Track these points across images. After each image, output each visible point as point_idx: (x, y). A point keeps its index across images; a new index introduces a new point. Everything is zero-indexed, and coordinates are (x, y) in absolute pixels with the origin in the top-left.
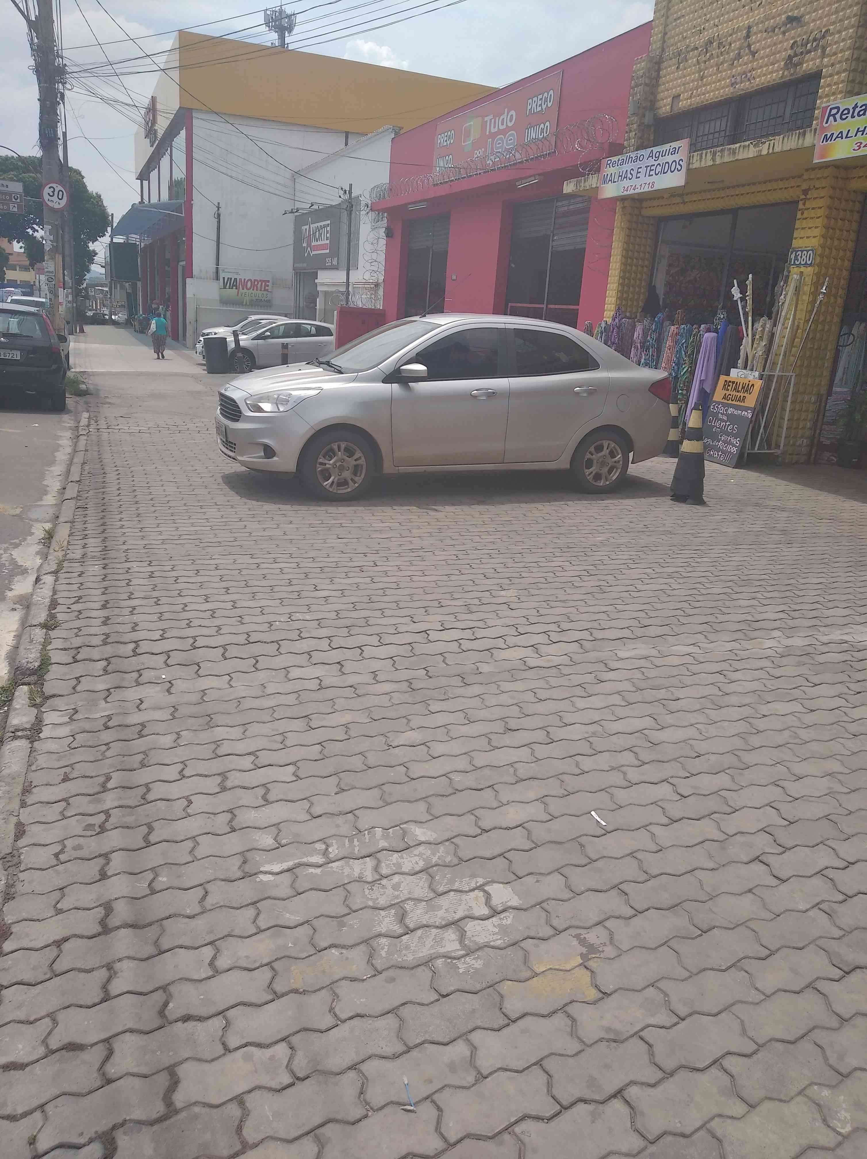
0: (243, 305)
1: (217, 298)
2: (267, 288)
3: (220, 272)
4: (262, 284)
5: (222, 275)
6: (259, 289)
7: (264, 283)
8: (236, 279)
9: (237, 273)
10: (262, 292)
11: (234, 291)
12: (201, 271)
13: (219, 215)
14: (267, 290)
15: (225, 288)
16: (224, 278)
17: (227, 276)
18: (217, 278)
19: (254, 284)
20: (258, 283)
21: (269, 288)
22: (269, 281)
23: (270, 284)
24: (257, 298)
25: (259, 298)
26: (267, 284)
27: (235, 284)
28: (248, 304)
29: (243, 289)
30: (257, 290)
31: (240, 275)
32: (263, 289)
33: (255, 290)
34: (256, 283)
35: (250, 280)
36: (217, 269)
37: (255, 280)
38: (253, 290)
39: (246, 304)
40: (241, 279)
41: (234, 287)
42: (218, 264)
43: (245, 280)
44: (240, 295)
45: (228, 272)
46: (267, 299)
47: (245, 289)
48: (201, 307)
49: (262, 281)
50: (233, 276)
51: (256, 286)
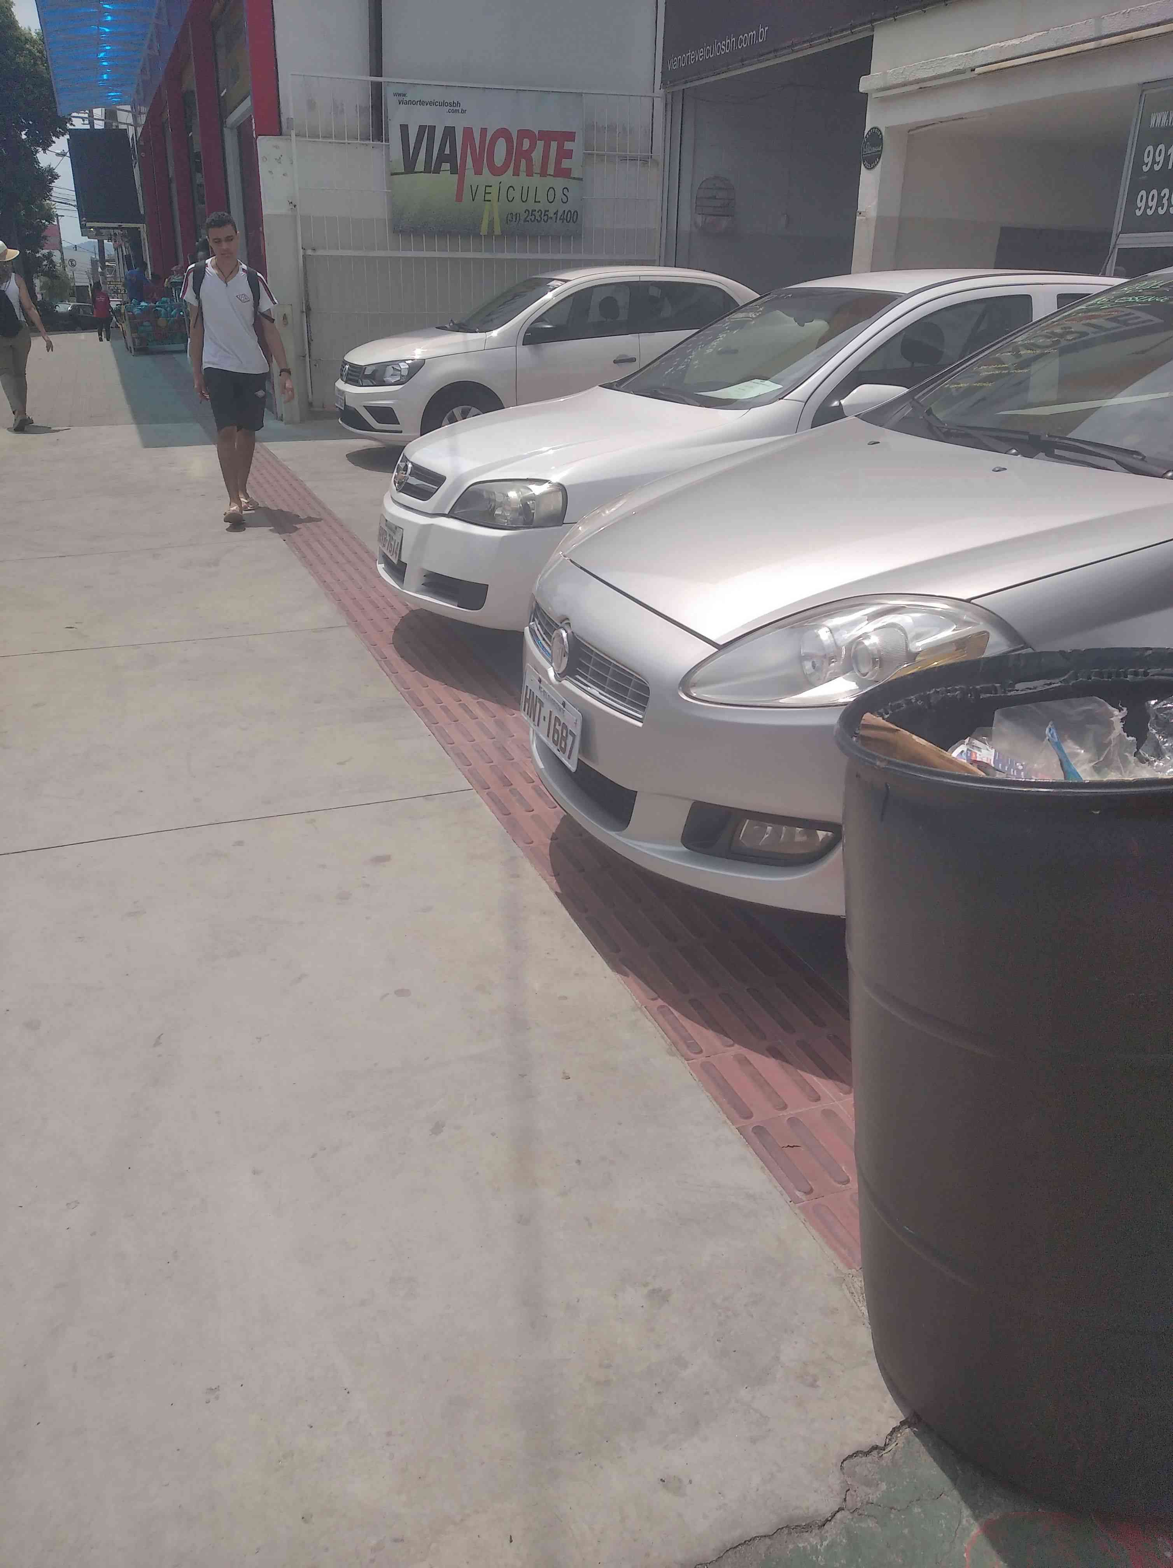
0: (478, 236)
1: (380, 211)
2: (566, 163)
3: (389, 99)
4: (547, 148)
5: (395, 116)
6: (537, 168)
7: (554, 145)
8: (449, 132)
9: (454, 107)
10: (550, 181)
11: (446, 179)
12: (311, 105)
14: (566, 173)
15: (409, 167)
16: (404, 128)
17: (415, 118)
18: (378, 131)
19: (520, 148)
20: (533, 146)
21: (575, 163)
22: (571, 136)
23: (576, 148)
24: (531, 205)
25: (537, 207)
26: (568, 145)
27: (447, 151)
28: (498, 230)
29: (478, 172)
30: (530, 173)
31: (463, 111)
32: (551, 170)
33: (523, 174)
34: (526, 144)
35: (503, 133)
36: (377, 91)
37: (524, 134)
38: (516, 173)
39: (490, 234)
40: (468, 132)
41: (446, 166)
42: (377, 68)
43: (484, 131)
44: (467, 195)
45: (422, 103)
46: (566, 208)
47: (486, 170)
48: (320, 252)
49: (547, 136)
50: (440, 120)
51: (527, 155)
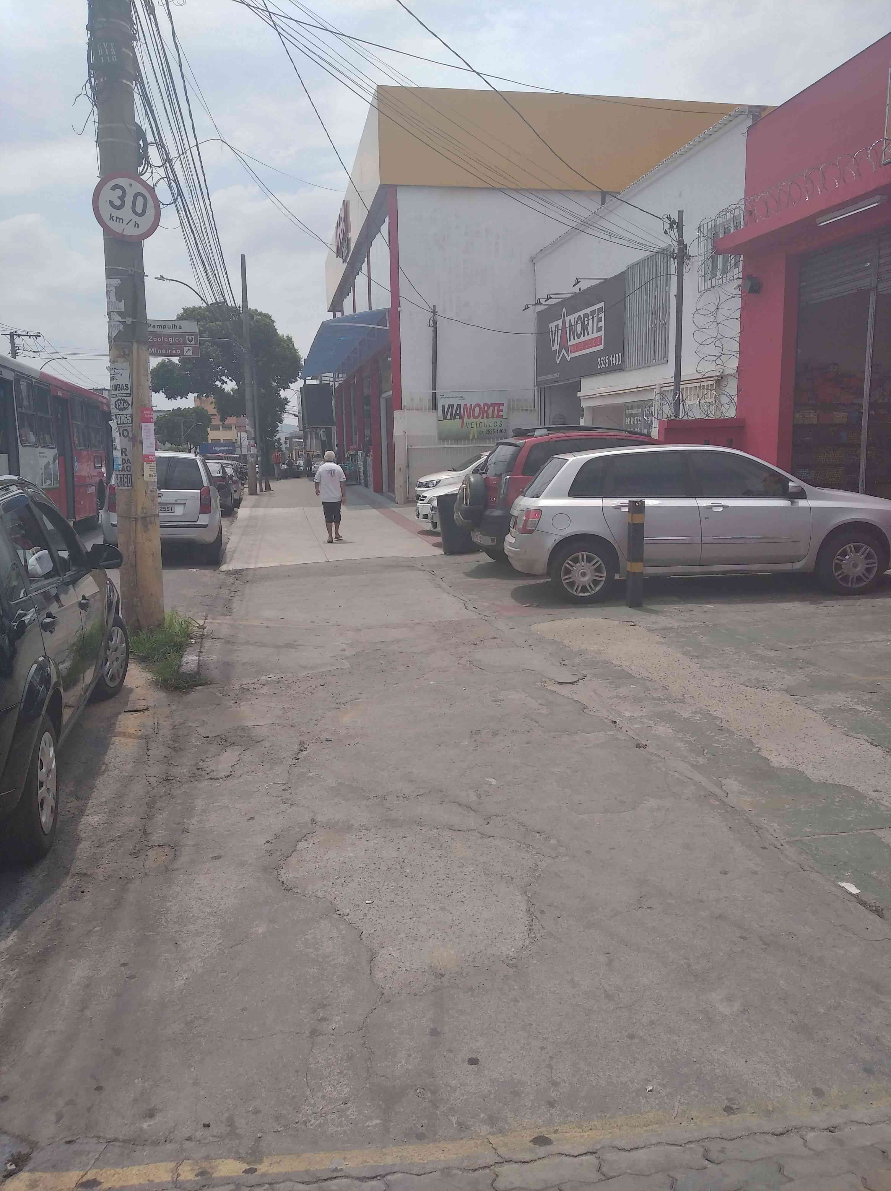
0: (468, 439)
1: (434, 433)
2: (501, 413)
3: (438, 397)
4: (494, 409)
5: (440, 402)
6: (490, 416)
7: (496, 408)
8: (459, 406)
9: (461, 398)
10: (495, 420)
11: (458, 421)
12: (412, 399)
13: (435, 323)
14: (502, 417)
15: (445, 418)
16: (443, 406)
17: (447, 402)
18: (434, 407)
19: (484, 410)
20: (488, 409)
21: (504, 414)
22: (503, 405)
23: (505, 408)
24: (488, 428)
25: (490, 428)
26: (501, 408)
27: (458, 412)
28: (476, 437)
29: (469, 418)
30: (487, 417)
31: (464, 399)
32: (495, 416)
33: (485, 418)
34: (486, 408)
35: (478, 405)
36: (434, 394)
37: (485, 405)
38: (483, 418)
39: (474, 438)
40: (465, 405)
41: (457, 417)
42: (434, 387)
43: (471, 405)
44: (465, 425)
45: (449, 397)
46: (501, 428)
47: (472, 417)
48: (413, 447)
49: (494, 405)
50: (455, 402)
51: (487, 412)
